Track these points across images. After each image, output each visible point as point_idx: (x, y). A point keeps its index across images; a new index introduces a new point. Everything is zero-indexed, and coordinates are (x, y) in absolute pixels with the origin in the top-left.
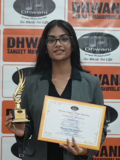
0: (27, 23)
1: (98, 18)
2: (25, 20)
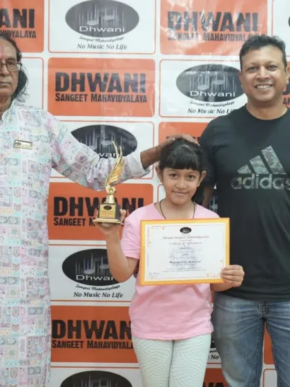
1: (213, 39)
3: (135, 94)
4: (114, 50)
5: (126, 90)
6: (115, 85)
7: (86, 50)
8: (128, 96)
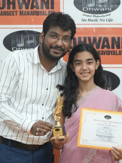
3: (118, 50)
4: (105, 22)
5: (113, 48)
6: (106, 44)
7: (87, 22)
8: (114, 51)
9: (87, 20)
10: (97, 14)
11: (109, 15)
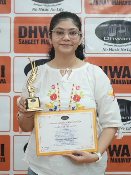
0: (40, 11)
2: (37, 7)
9: (38, 9)
10: (48, 3)
11: (60, 4)
